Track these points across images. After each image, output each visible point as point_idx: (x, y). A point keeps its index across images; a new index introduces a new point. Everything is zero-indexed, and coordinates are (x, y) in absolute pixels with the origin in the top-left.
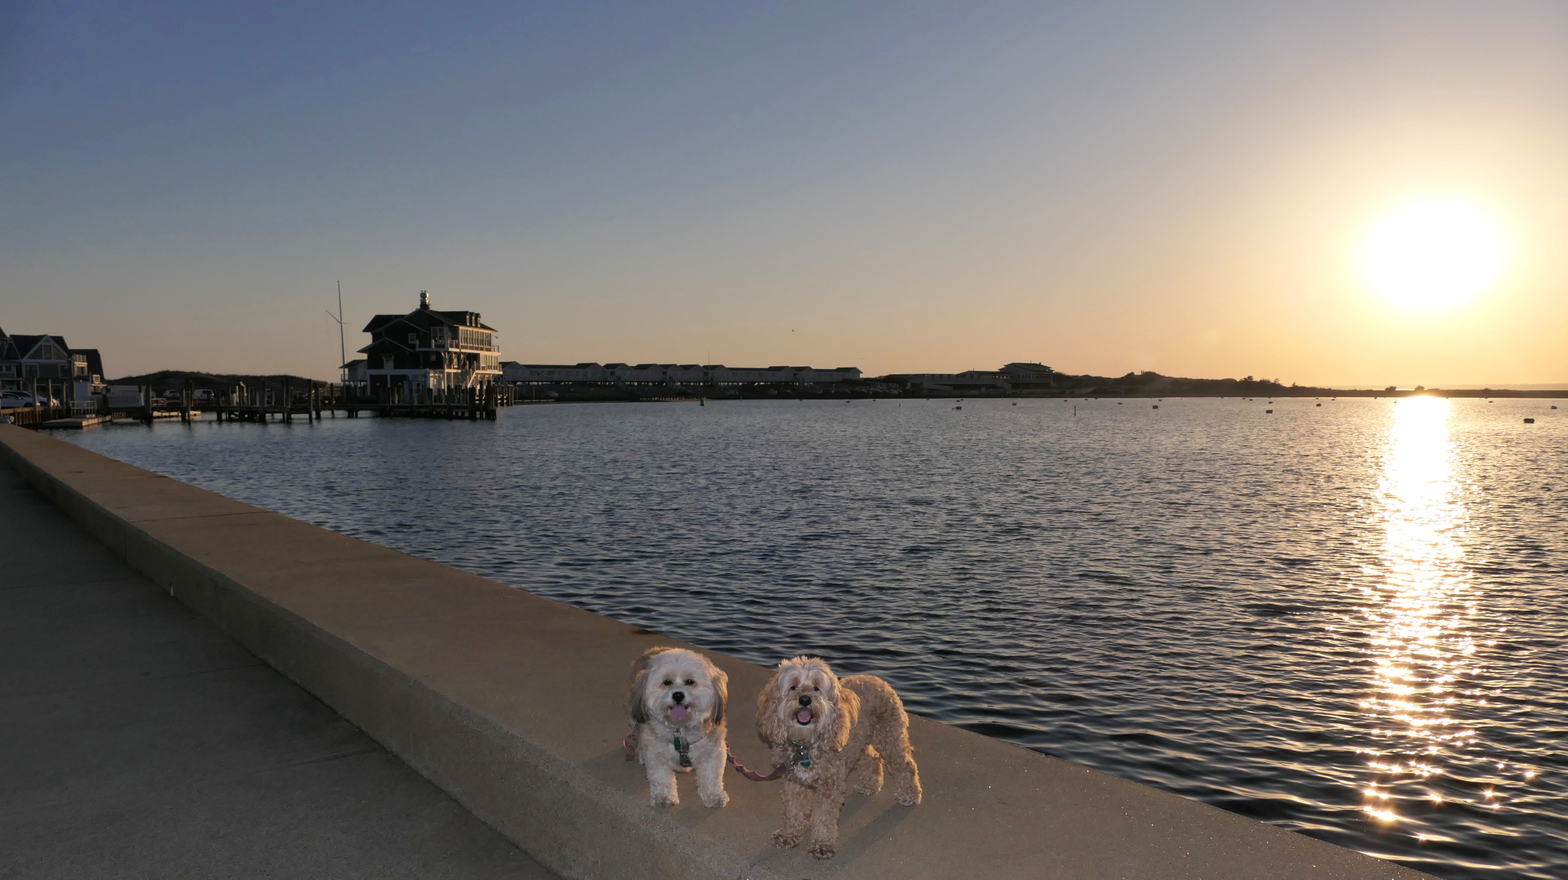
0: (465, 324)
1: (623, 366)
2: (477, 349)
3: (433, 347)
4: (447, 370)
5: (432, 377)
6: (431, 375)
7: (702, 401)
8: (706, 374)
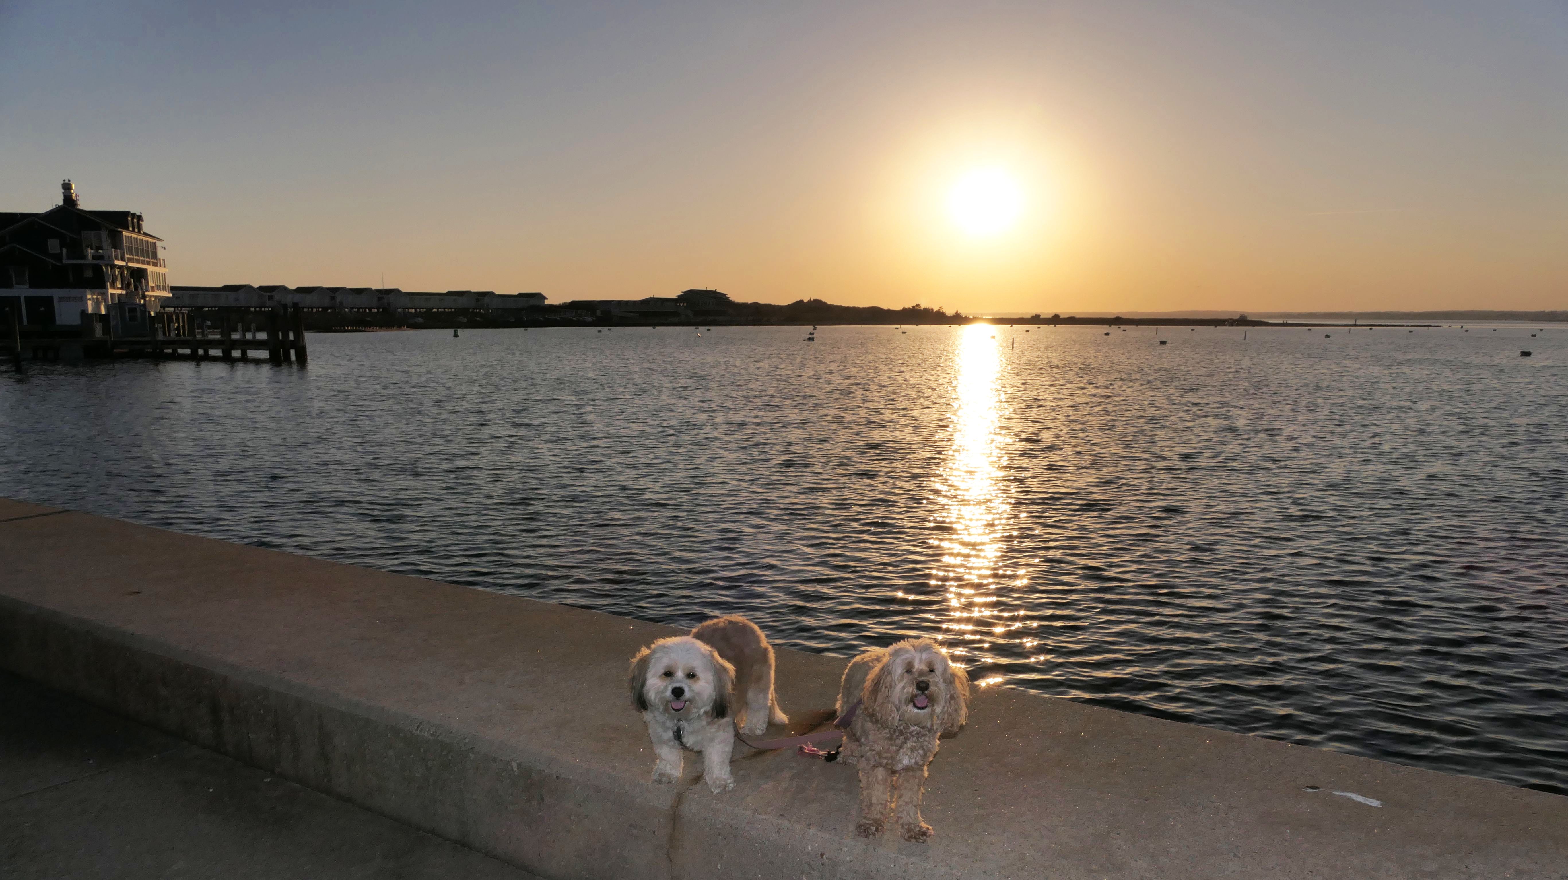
0: (127, 229)
1: (283, 289)
2: (143, 262)
3: (90, 257)
4: (111, 291)
5: (89, 299)
6: (89, 296)
7: (456, 332)
8: (380, 299)
